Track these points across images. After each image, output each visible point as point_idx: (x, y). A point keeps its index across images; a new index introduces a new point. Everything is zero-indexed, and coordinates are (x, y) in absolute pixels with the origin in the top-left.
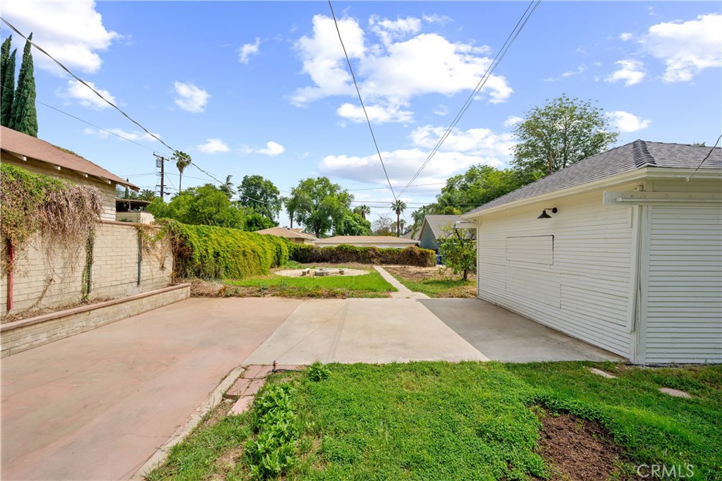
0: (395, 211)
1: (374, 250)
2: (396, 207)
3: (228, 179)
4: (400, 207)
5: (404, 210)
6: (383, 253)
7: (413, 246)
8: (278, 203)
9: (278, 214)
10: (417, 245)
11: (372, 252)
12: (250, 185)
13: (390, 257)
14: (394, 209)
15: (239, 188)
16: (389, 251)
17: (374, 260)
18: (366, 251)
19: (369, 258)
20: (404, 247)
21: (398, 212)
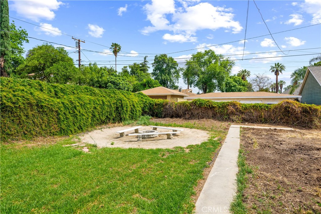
0: (274, 73)
1: (234, 105)
2: (275, 69)
3: (145, 58)
4: (279, 69)
5: (283, 71)
6: (246, 108)
7: (290, 101)
8: (177, 72)
9: (178, 80)
10: (297, 100)
11: (231, 108)
12: (159, 62)
13: (255, 114)
14: (273, 71)
15: (152, 64)
16: (255, 107)
17: (234, 118)
18: (224, 106)
19: (227, 114)
20: (276, 103)
21: (277, 73)
